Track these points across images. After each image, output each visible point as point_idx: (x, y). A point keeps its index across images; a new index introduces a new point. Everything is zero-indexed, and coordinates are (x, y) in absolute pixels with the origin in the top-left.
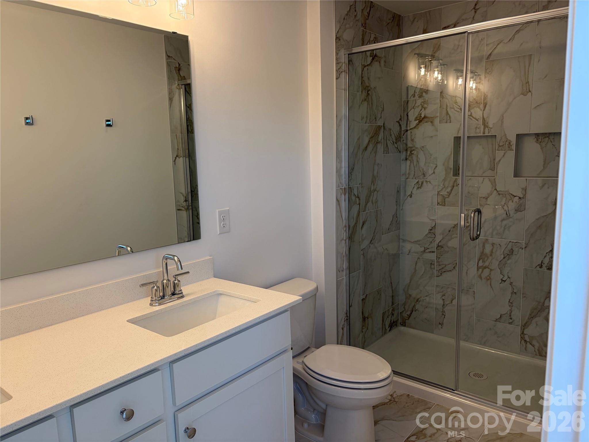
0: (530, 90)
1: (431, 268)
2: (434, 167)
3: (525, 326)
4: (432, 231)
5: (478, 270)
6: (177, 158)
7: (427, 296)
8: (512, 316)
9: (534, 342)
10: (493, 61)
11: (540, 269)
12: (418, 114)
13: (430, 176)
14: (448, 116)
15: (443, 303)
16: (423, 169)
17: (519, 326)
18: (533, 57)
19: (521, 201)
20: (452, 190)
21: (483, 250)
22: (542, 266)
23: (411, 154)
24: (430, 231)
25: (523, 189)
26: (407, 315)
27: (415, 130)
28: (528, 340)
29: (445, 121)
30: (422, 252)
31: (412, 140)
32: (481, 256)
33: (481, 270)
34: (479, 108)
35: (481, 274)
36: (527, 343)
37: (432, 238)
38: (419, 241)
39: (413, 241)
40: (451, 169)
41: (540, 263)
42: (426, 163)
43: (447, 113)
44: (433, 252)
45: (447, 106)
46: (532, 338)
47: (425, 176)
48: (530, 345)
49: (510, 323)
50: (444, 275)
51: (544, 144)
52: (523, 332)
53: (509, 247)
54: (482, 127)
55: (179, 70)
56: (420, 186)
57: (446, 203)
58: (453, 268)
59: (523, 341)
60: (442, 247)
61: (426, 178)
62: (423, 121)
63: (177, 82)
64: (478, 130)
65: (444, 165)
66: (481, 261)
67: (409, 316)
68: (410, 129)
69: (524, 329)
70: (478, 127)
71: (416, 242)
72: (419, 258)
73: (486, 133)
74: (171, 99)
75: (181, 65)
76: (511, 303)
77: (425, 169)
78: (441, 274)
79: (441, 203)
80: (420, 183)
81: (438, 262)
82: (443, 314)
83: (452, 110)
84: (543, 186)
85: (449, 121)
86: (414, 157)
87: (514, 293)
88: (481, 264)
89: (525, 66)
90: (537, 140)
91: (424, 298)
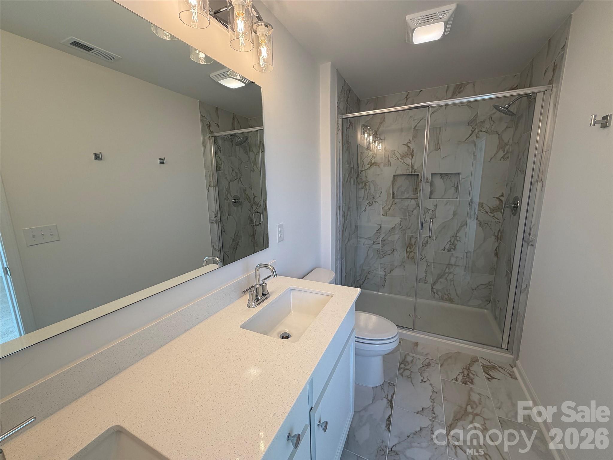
0: (440, 148)
1: (377, 253)
2: (380, 193)
3: (434, 284)
4: (378, 231)
5: (407, 253)
6: (210, 187)
7: (375, 270)
8: (427, 279)
9: (439, 293)
10: (418, 130)
11: (443, 251)
12: (370, 161)
13: (377, 198)
14: (389, 162)
15: (384, 274)
16: (373, 194)
17: (430, 284)
18: (442, 128)
19: (433, 213)
20: (391, 207)
21: (410, 242)
22: (444, 249)
23: (365, 185)
24: (377, 231)
25: (434, 206)
26: (362, 282)
27: (368, 170)
28: (435, 292)
29: (387, 165)
30: (372, 244)
31: (366, 177)
32: (409, 245)
33: (408, 253)
34: (409, 158)
35: (408, 256)
36: (434, 294)
37: (378, 236)
38: (370, 237)
39: (366, 238)
40: (391, 194)
41: (443, 248)
42: (375, 190)
43: (389, 161)
44: (379, 244)
45: (389, 156)
46: (437, 290)
47: (374, 198)
48: (437, 295)
49: (425, 283)
50: (385, 257)
51: (445, 180)
52: (433, 288)
53: (426, 240)
54: (411, 169)
55: (209, 126)
56: (371, 204)
57: (387, 215)
58: (391, 253)
59: (432, 293)
60: (385, 241)
61: (374, 199)
62: (373, 165)
63: (208, 135)
64: (408, 171)
65: (386, 191)
66: (409, 248)
67: (363, 282)
68: (365, 170)
69: (433, 286)
70: (408, 169)
71: (368, 238)
72: (370, 248)
73: (413, 172)
74: (204, 146)
75: (211, 123)
76: (426, 272)
77: (374, 194)
78: (384, 256)
79: (384, 215)
80: (371, 203)
81: (382, 249)
82: (385, 280)
83: (392, 158)
84: (446, 204)
85: (390, 165)
86: (367, 187)
87: (428, 266)
88: (408, 249)
89: (437, 134)
90: (441, 177)
91: (373, 271)
